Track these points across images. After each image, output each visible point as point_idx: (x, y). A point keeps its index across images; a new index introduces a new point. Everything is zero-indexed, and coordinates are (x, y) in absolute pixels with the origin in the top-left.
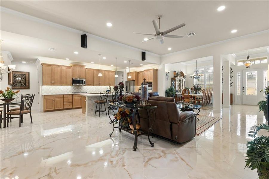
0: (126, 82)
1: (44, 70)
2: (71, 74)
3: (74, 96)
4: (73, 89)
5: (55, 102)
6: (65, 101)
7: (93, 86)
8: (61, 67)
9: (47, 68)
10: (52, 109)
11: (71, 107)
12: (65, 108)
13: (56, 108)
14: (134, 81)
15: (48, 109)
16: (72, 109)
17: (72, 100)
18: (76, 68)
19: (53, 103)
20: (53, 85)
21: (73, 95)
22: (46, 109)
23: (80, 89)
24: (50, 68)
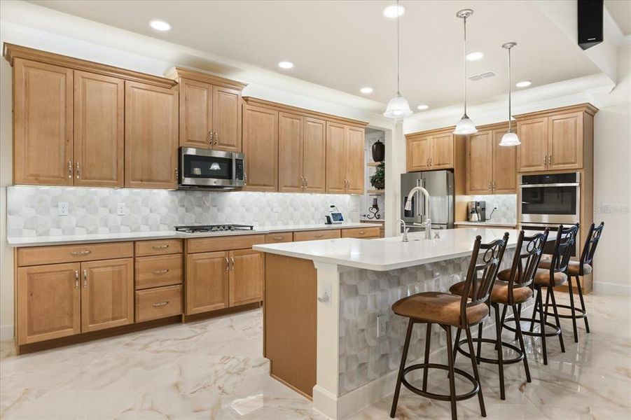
0: (402, 175)
1: (21, 91)
2: (172, 123)
3: (191, 247)
4: (182, 210)
5: (85, 283)
6: (140, 277)
7: (278, 190)
8: (120, 82)
9: (39, 75)
10: (69, 332)
11: (175, 310)
12: (143, 317)
13: (93, 322)
14: (452, 170)
15: (39, 332)
16: (176, 320)
17: (178, 272)
18: (197, 91)
19: (76, 292)
20: (75, 183)
21: (183, 241)
22: (31, 333)
23: (214, 210)
24: (59, 79)
